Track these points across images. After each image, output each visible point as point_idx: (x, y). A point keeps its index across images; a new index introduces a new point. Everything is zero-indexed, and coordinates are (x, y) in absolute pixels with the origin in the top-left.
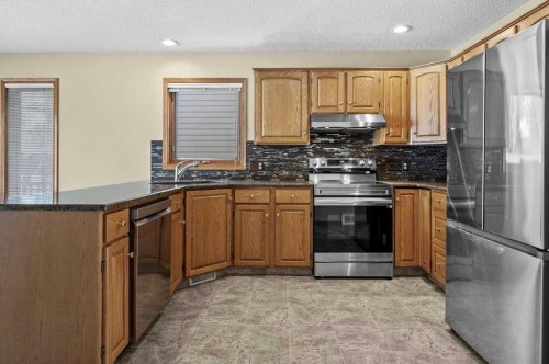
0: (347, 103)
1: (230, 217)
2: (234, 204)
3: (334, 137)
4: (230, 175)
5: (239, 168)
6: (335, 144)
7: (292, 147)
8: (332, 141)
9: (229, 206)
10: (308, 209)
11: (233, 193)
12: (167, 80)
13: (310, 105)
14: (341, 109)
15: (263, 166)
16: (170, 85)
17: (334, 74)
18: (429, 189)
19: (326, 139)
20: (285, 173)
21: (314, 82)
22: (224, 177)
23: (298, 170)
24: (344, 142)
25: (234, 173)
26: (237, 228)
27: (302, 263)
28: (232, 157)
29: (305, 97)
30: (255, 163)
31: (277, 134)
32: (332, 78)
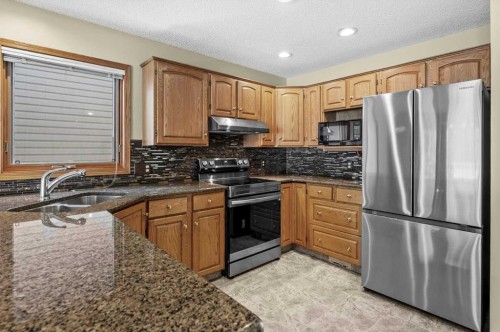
0: (238, 109)
2: (149, 219)
4: (109, 182)
5: (122, 172)
7: (180, 147)
9: (144, 223)
10: (222, 211)
13: (209, 107)
14: (234, 114)
15: (151, 168)
17: (228, 81)
18: (304, 183)
22: (101, 185)
23: (187, 171)
25: (114, 180)
28: (109, 159)
30: (141, 166)
31: (180, 134)
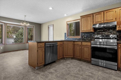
0: (104, 20)
1: (73, 47)
2: (74, 45)
3: (103, 30)
4: (77, 39)
5: (79, 38)
6: (104, 31)
8: (102, 30)
9: (73, 45)
10: (90, 47)
11: (74, 42)
12: (67, 22)
14: (102, 22)
15: (84, 37)
16: (67, 23)
17: (100, 13)
19: (101, 30)
20: (89, 39)
21: (95, 16)
23: (93, 38)
24: (106, 31)
26: (75, 50)
27: (89, 60)
29: (92, 21)
30: (82, 37)
32: (99, 14)
